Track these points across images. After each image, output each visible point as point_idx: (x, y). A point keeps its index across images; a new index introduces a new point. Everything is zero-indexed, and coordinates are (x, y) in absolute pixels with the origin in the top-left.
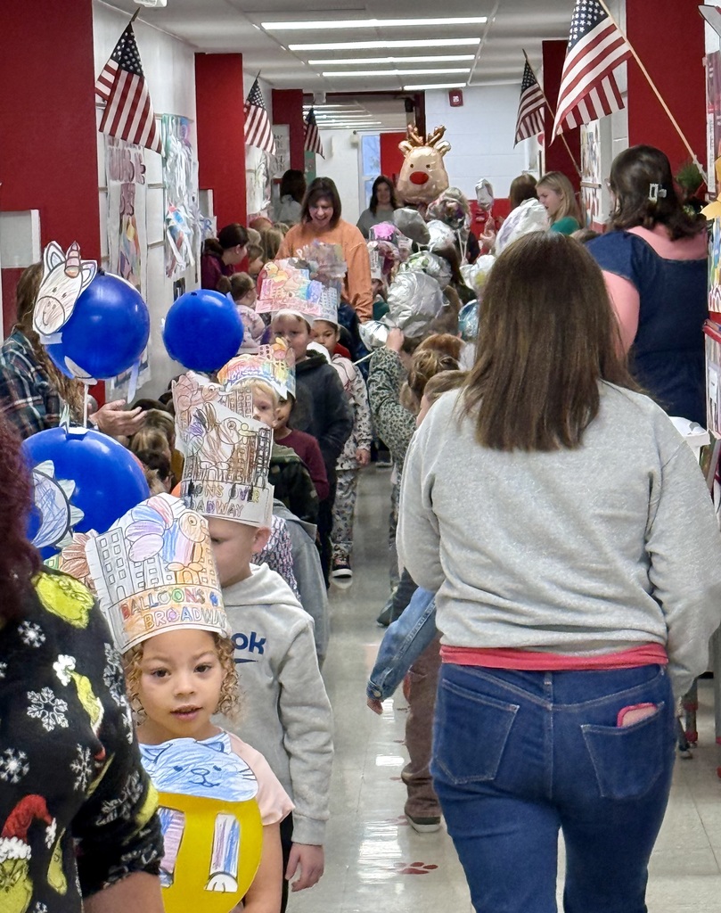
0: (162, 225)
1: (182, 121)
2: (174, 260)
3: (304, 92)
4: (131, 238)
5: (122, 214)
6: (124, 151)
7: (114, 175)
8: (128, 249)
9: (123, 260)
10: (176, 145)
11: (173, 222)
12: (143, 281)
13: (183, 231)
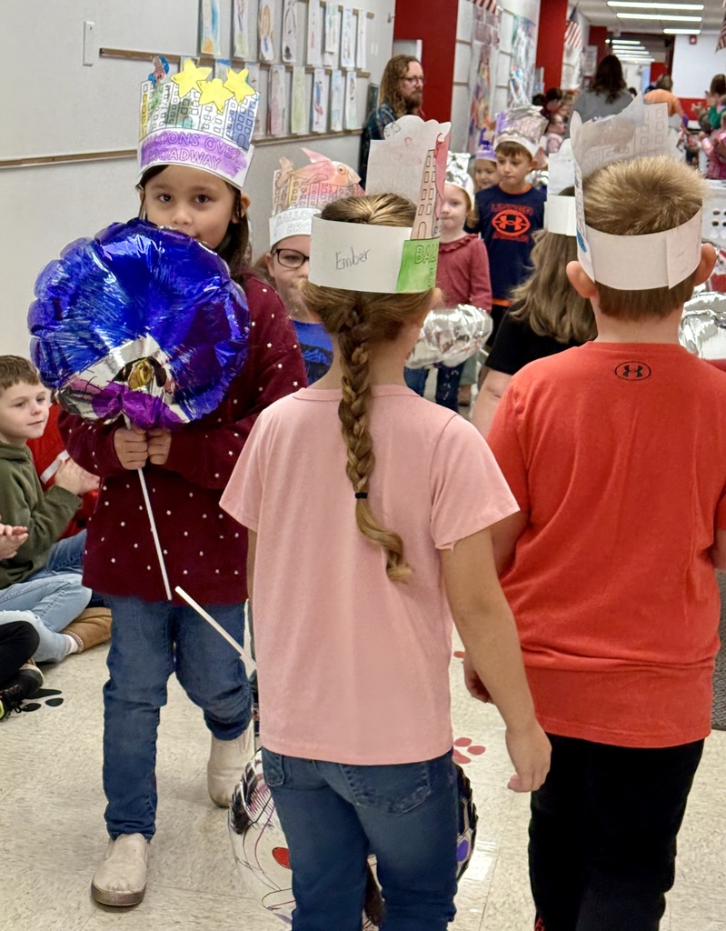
0: (508, 78)
1: (527, 23)
2: (512, 98)
3: (610, 29)
4: (485, 77)
5: (481, 62)
6: (486, 27)
7: (478, 39)
8: (482, 84)
9: (478, 89)
10: (521, 33)
11: (515, 77)
12: (491, 105)
13: (520, 83)
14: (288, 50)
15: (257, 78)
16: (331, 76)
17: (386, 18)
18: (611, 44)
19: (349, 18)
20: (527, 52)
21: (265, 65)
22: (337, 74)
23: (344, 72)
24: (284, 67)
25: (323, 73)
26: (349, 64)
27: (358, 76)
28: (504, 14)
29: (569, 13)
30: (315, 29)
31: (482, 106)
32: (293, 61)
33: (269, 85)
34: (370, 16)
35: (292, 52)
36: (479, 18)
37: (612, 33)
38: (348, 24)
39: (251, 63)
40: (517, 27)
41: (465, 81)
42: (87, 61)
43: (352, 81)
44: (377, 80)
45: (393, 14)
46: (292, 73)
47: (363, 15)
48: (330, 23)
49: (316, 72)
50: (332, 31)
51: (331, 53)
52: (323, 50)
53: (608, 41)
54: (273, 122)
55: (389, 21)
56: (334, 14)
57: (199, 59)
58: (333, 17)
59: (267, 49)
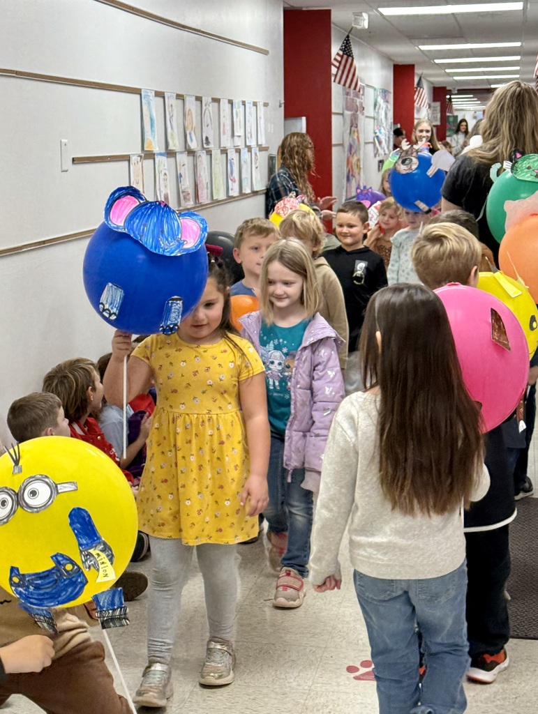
0: (374, 135)
1: (385, 92)
2: (378, 150)
3: (448, 88)
4: (355, 137)
5: (351, 127)
6: (353, 99)
7: (347, 109)
8: (354, 142)
9: (351, 147)
10: (380, 101)
11: (378, 134)
12: (362, 157)
13: (383, 138)
14: (207, 138)
15: (186, 163)
16: (240, 153)
17: (278, 104)
18: (450, 99)
19: (250, 109)
20: (386, 114)
21: (191, 153)
22: (244, 151)
23: (249, 149)
24: (205, 152)
25: (234, 150)
26: (253, 143)
27: (260, 151)
28: (366, 89)
29: (416, 80)
30: (226, 121)
31: (355, 158)
32: (211, 146)
33: (195, 166)
34: (266, 105)
35: (210, 140)
36: (348, 94)
37: (450, 90)
38: (250, 114)
39: (181, 152)
40: (377, 96)
41: (341, 143)
42: (65, 168)
43: (256, 154)
44: (274, 151)
45: (283, 101)
46: (211, 155)
47: (260, 106)
48: (237, 115)
49: (228, 152)
50: (239, 120)
51: (239, 136)
52: (233, 135)
53: (448, 97)
54: (200, 193)
55: (280, 106)
56: (239, 107)
57: (143, 155)
58: (239, 109)
59: (192, 140)
